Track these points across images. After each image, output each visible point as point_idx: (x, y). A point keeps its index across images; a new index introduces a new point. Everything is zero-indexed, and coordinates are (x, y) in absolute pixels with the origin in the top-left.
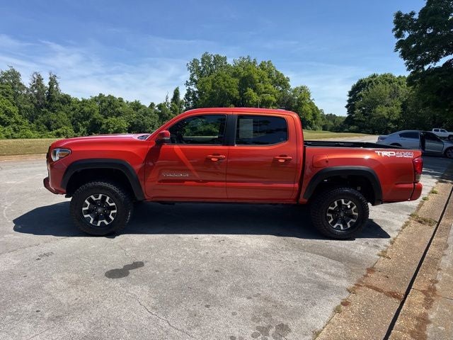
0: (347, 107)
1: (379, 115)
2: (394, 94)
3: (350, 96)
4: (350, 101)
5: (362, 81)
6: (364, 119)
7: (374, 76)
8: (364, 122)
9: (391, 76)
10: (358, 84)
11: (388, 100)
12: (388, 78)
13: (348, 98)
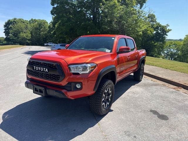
0: (4, 32)
1: (23, 37)
2: (26, 28)
3: (5, 27)
4: (5, 29)
5: (9, 20)
6: (15, 39)
7: (15, 19)
8: (16, 40)
9: (23, 20)
10: (8, 22)
11: (24, 30)
12: (22, 20)
13: (4, 28)
